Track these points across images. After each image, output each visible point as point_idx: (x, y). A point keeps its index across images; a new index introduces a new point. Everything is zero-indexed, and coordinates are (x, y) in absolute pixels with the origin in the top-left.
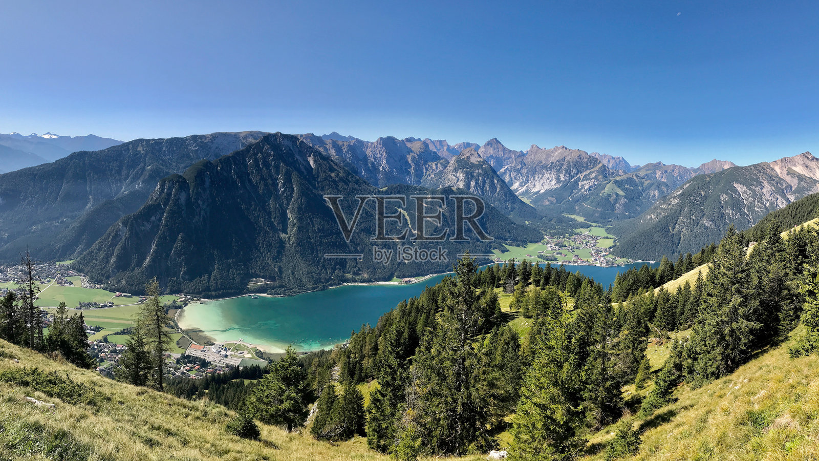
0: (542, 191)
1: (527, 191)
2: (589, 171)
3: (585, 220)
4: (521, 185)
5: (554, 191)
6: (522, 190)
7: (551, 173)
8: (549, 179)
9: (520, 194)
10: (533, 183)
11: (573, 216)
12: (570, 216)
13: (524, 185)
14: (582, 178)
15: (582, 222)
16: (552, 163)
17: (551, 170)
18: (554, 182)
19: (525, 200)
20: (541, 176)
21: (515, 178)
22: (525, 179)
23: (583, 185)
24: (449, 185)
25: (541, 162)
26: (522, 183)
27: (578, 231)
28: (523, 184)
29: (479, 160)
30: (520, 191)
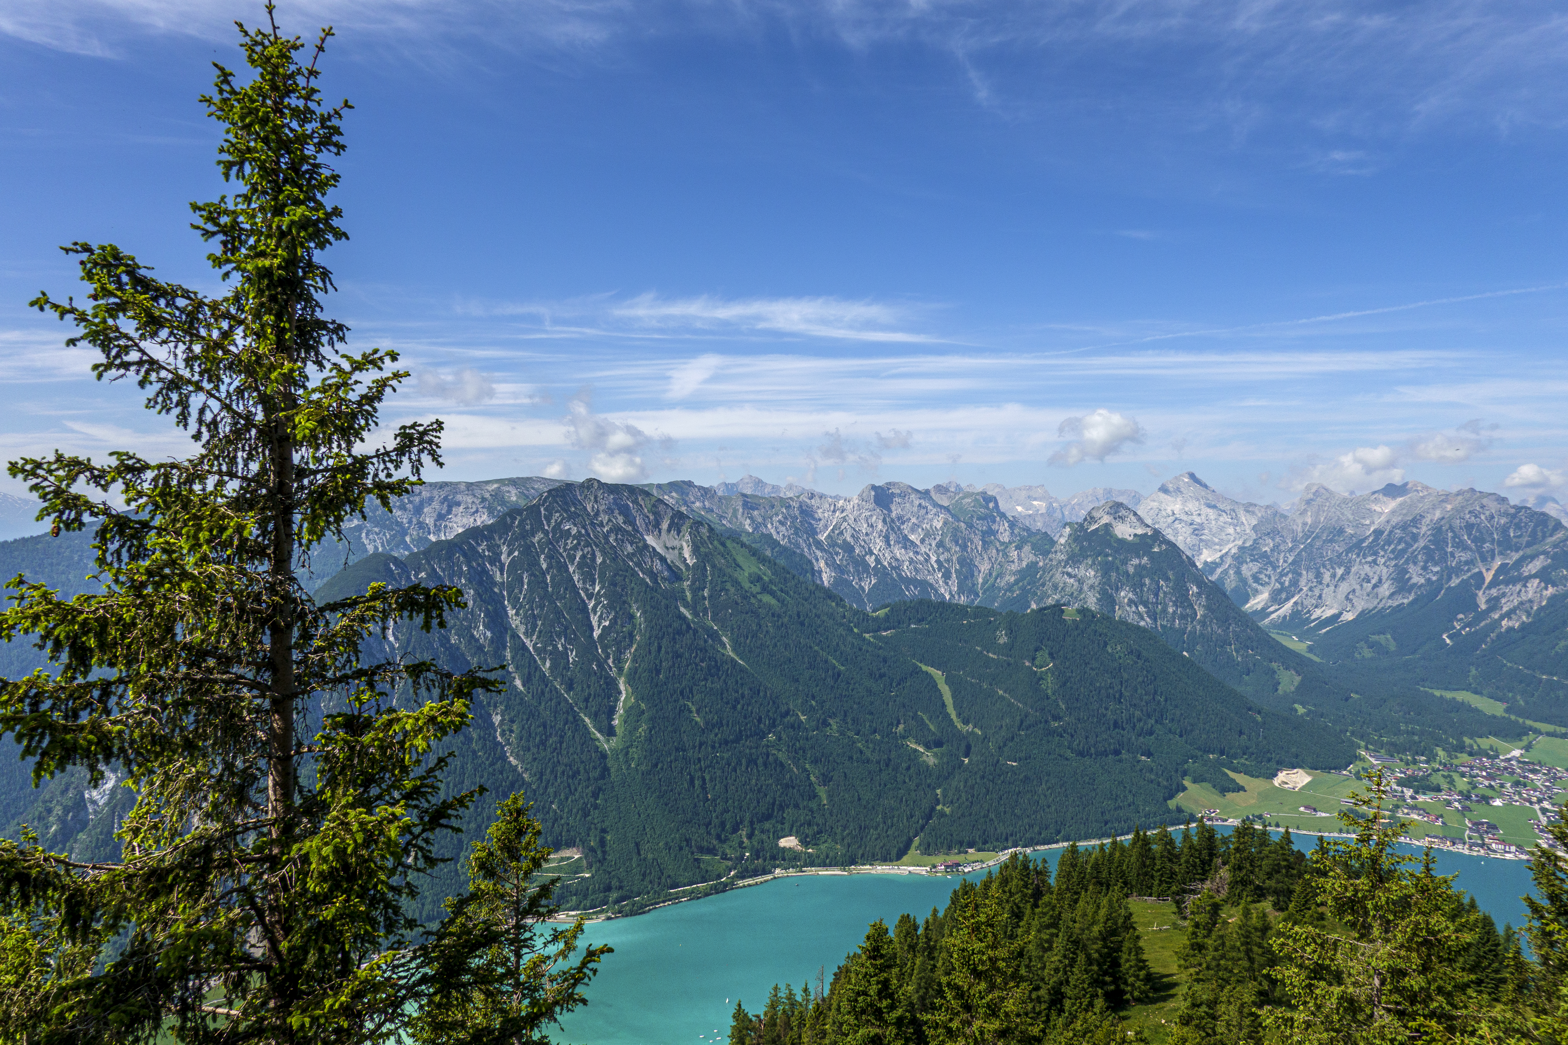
0: (1349, 617)
1: (1295, 614)
2: (1516, 556)
3: (1507, 710)
4: (1277, 598)
5: (1390, 614)
6: (1281, 612)
7: (1375, 562)
8: (1369, 581)
9: (1274, 625)
10: (1317, 592)
11: (1462, 696)
12: (1449, 695)
13: (1287, 599)
14: (1489, 577)
15: (1494, 717)
16: (1378, 533)
17: (1376, 554)
18: (1386, 589)
19: (1295, 643)
20: (1340, 572)
21: (1256, 579)
22: (1287, 580)
23: (1497, 599)
24: (1057, 601)
25: (1341, 531)
26: (1279, 592)
27: (1485, 743)
28: (1284, 596)
29: (1140, 531)
30: (1274, 616)
